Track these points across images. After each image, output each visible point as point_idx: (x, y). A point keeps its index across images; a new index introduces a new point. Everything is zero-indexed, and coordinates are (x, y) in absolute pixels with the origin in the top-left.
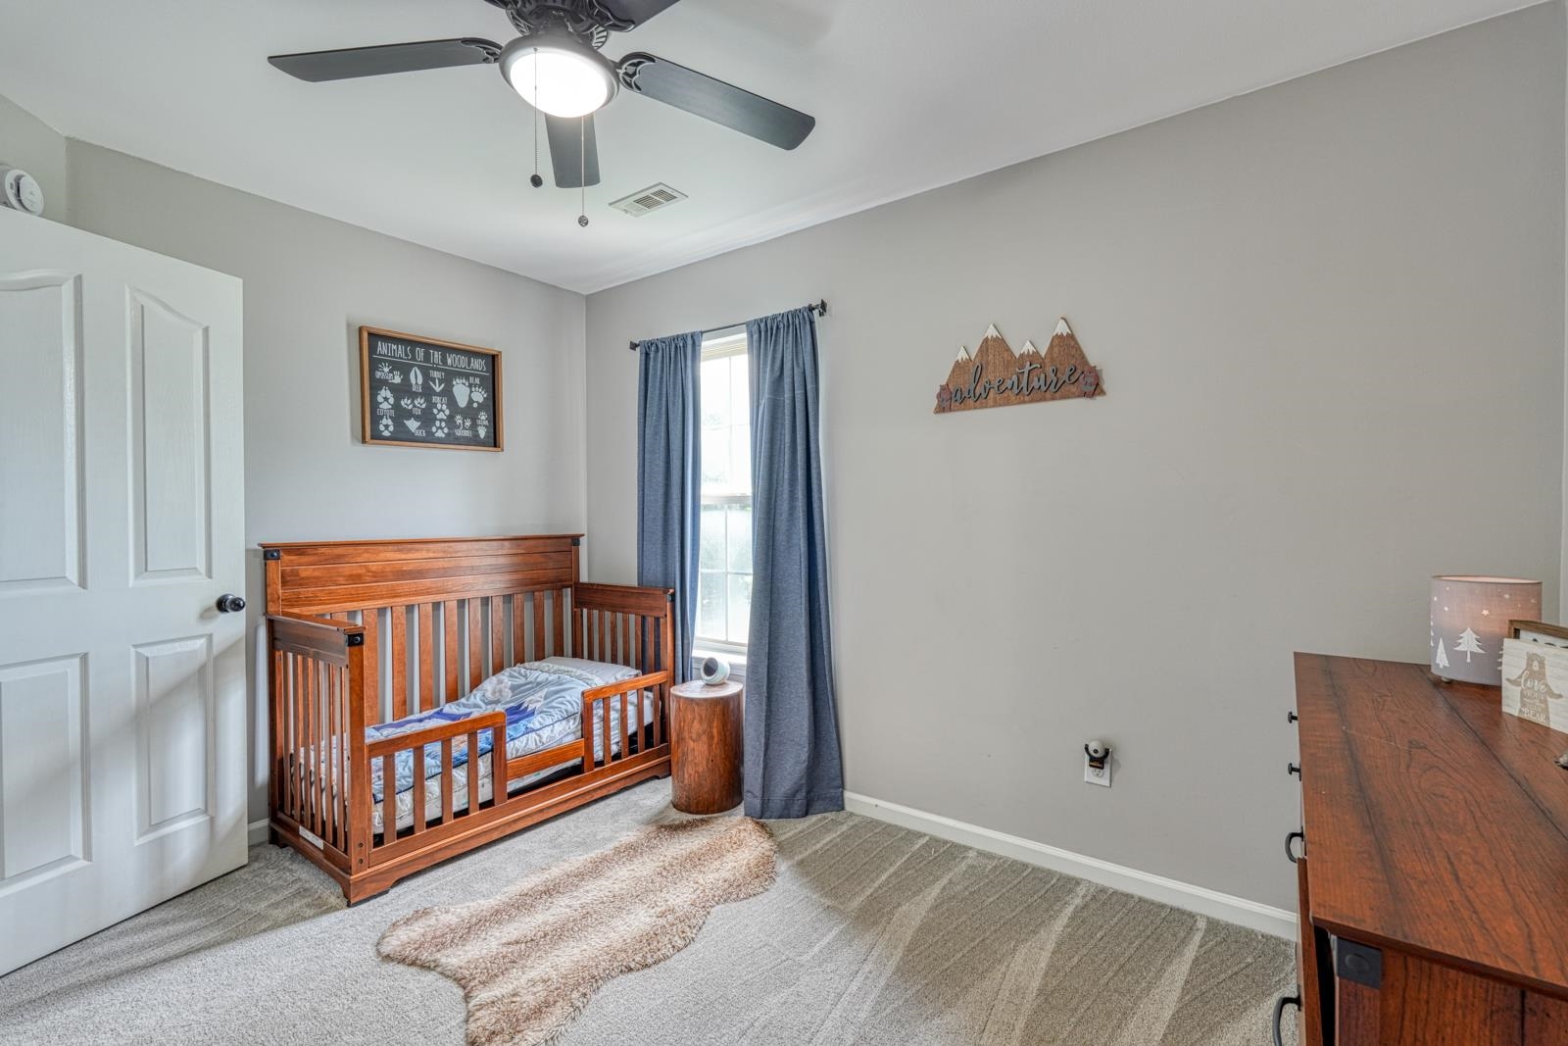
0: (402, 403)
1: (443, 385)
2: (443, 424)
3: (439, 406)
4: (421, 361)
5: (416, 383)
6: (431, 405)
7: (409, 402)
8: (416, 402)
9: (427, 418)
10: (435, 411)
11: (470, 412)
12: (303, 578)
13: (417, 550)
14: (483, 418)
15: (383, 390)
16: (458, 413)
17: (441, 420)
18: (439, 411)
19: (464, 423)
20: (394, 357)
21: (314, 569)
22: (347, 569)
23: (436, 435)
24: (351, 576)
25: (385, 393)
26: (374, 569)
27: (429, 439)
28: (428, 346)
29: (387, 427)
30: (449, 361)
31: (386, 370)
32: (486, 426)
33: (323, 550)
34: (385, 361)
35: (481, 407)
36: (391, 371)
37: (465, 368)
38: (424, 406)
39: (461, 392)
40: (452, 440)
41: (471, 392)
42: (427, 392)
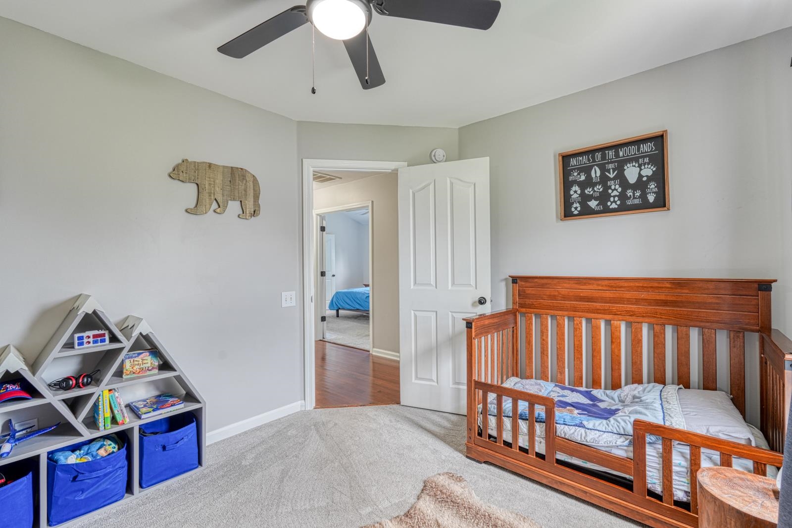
0: (586, 191)
1: (616, 172)
2: (616, 199)
3: (613, 187)
4: (599, 161)
5: (596, 176)
6: (607, 188)
7: (591, 189)
8: (595, 189)
9: (604, 198)
10: (610, 191)
11: (641, 184)
12: (527, 294)
13: (590, 284)
14: (653, 186)
15: (574, 187)
16: (630, 188)
17: (614, 197)
18: (613, 190)
19: (634, 194)
20: (581, 164)
21: (532, 290)
22: (548, 291)
23: (611, 207)
24: (550, 295)
25: (576, 188)
26: (563, 293)
27: (607, 211)
28: (603, 149)
29: (576, 208)
30: (621, 154)
31: (576, 174)
32: (654, 193)
33: (536, 280)
34: (575, 169)
35: (650, 179)
36: (579, 174)
37: (635, 154)
38: (601, 190)
39: (632, 173)
40: (624, 208)
41: (641, 170)
42: (604, 180)
